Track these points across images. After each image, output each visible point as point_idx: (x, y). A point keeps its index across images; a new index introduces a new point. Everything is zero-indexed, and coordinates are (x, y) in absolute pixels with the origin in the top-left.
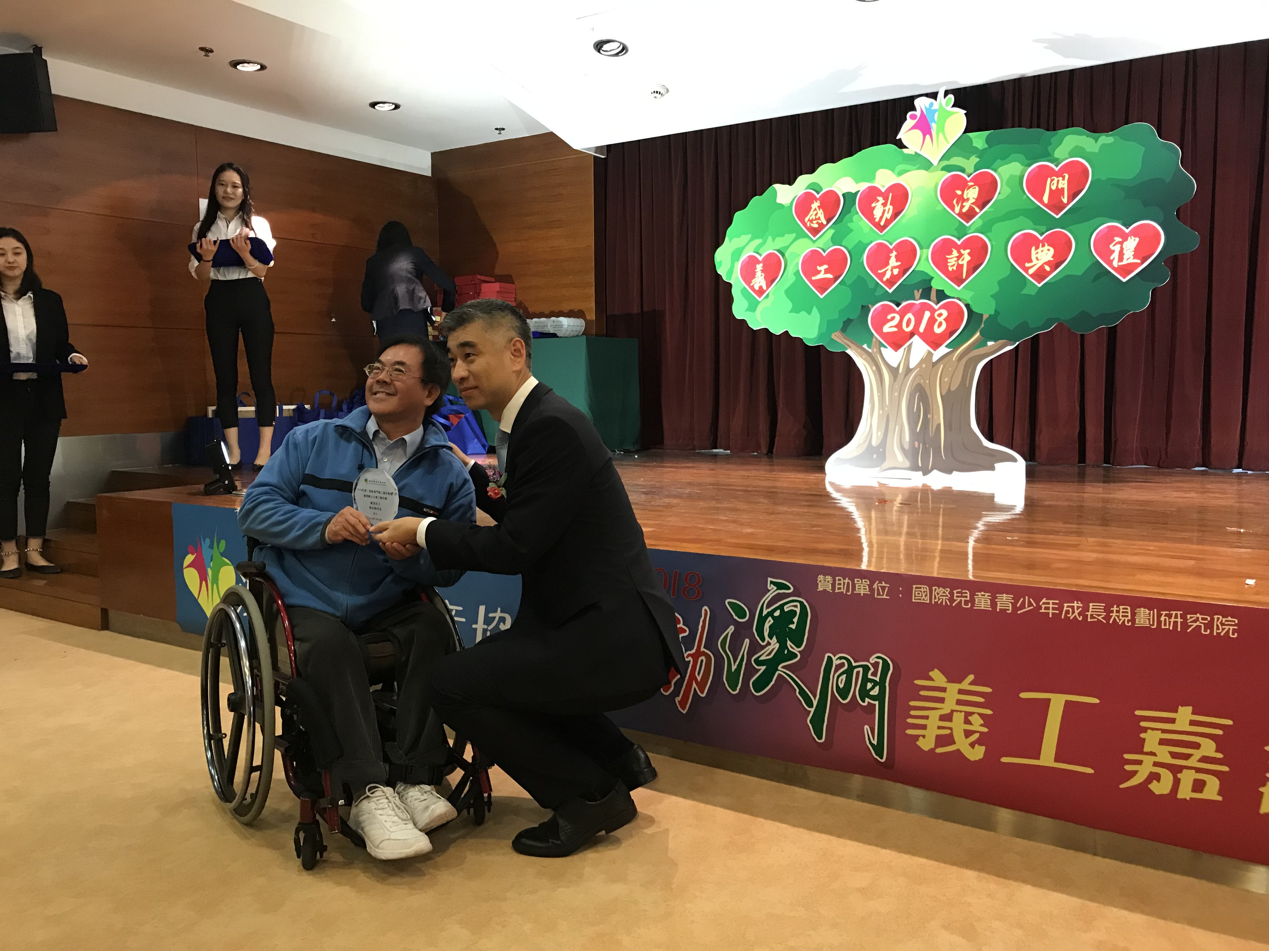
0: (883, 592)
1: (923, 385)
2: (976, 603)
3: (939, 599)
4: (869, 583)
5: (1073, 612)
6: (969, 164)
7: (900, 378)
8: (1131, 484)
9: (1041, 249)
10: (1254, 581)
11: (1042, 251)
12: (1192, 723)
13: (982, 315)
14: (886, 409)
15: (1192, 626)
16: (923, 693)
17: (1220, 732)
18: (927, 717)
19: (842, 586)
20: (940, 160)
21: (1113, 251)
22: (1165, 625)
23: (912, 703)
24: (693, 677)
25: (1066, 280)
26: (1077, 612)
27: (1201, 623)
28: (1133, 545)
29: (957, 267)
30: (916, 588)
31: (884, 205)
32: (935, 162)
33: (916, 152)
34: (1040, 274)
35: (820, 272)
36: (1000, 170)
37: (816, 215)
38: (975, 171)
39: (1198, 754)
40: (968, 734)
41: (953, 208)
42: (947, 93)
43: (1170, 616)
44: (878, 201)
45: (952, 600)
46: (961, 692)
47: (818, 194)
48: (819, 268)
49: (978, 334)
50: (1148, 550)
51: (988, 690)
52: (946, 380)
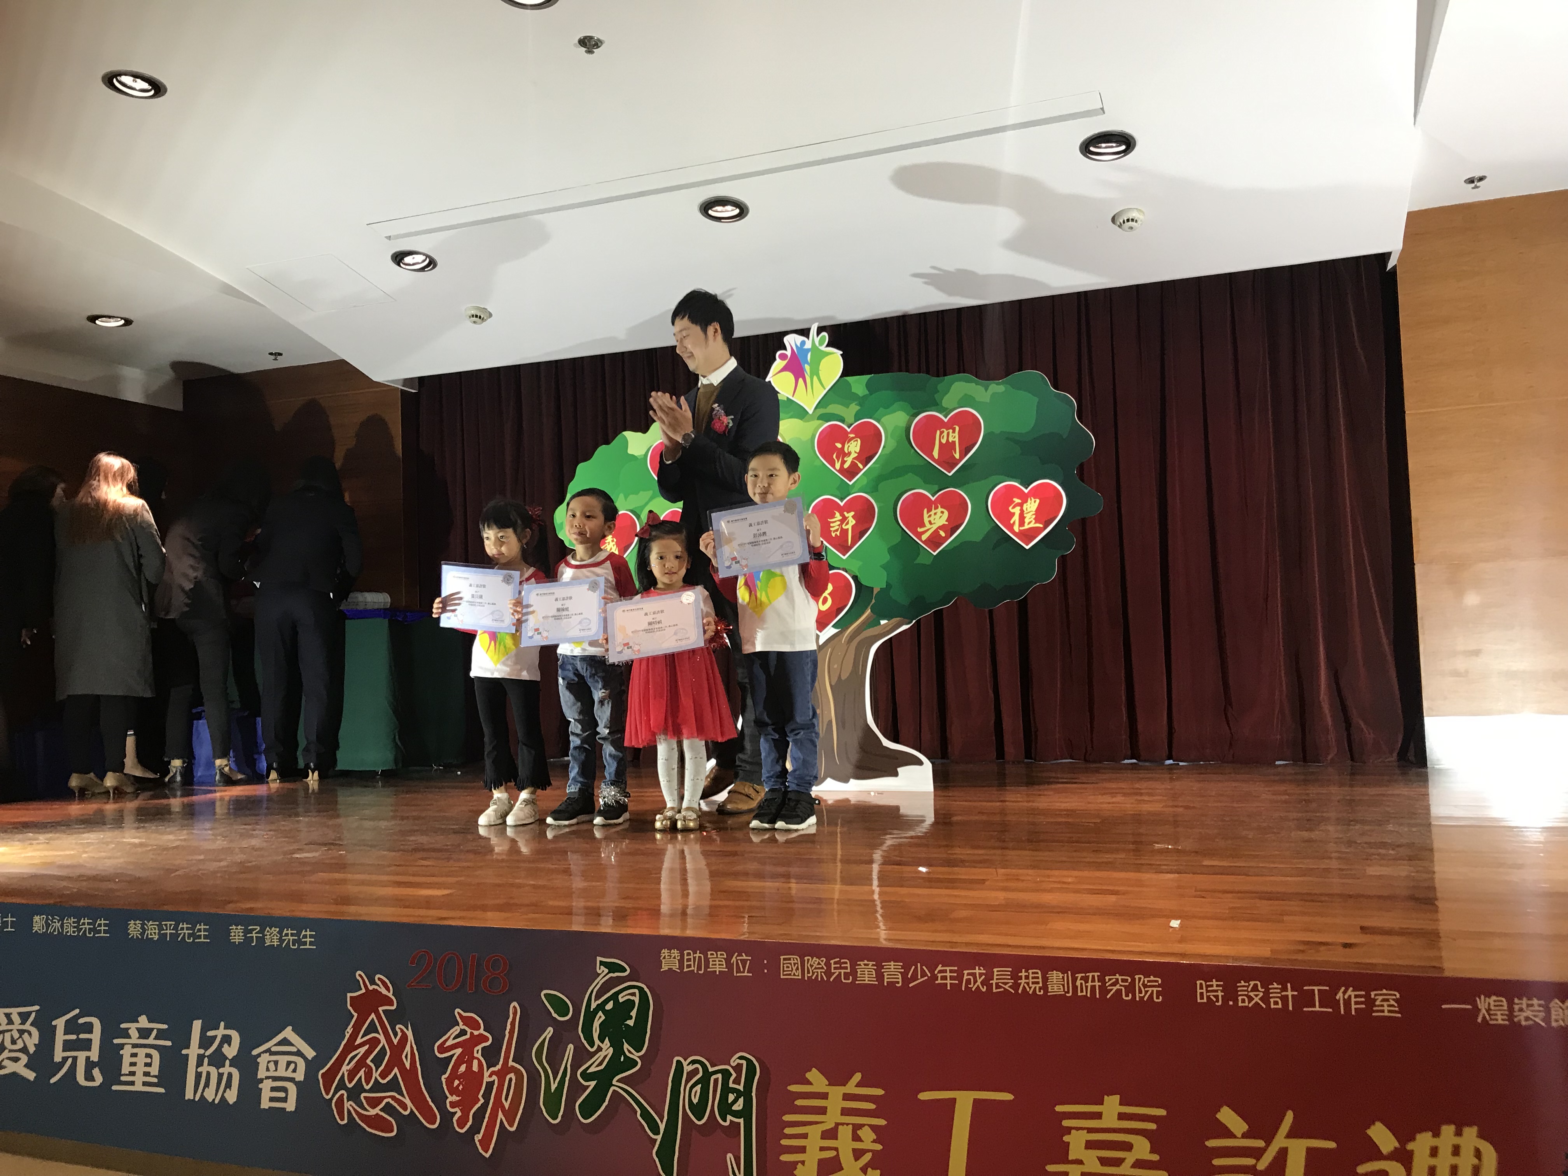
0: (744, 968)
2: (859, 975)
3: (813, 973)
4: (725, 956)
5: (975, 982)
6: (850, 412)
8: (1053, 786)
9: (933, 511)
10: (1179, 922)
12: (1122, 1116)
13: (871, 589)
15: (1112, 990)
16: (799, 1102)
17: (1153, 1126)
18: (805, 1136)
19: (692, 963)
20: (816, 408)
21: (1014, 514)
22: (1082, 991)
23: (787, 1118)
24: (498, 1104)
25: (965, 547)
26: (979, 981)
27: (1121, 986)
28: (1049, 876)
29: (841, 532)
30: (784, 959)
32: (810, 410)
33: (788, 398)
34: (934, 540)
36: (883, 420)
38: (856, 421)
39: (1130, 1157)
40: (858, 1154)
41: (833, 466)
42: (820, 330)
43: (1086, 979)
45: (829, 973)
46: (847, 1097)
49: (869, 611)
50: (1064, 883)
51: (880, 1092)
52: (836, 666)
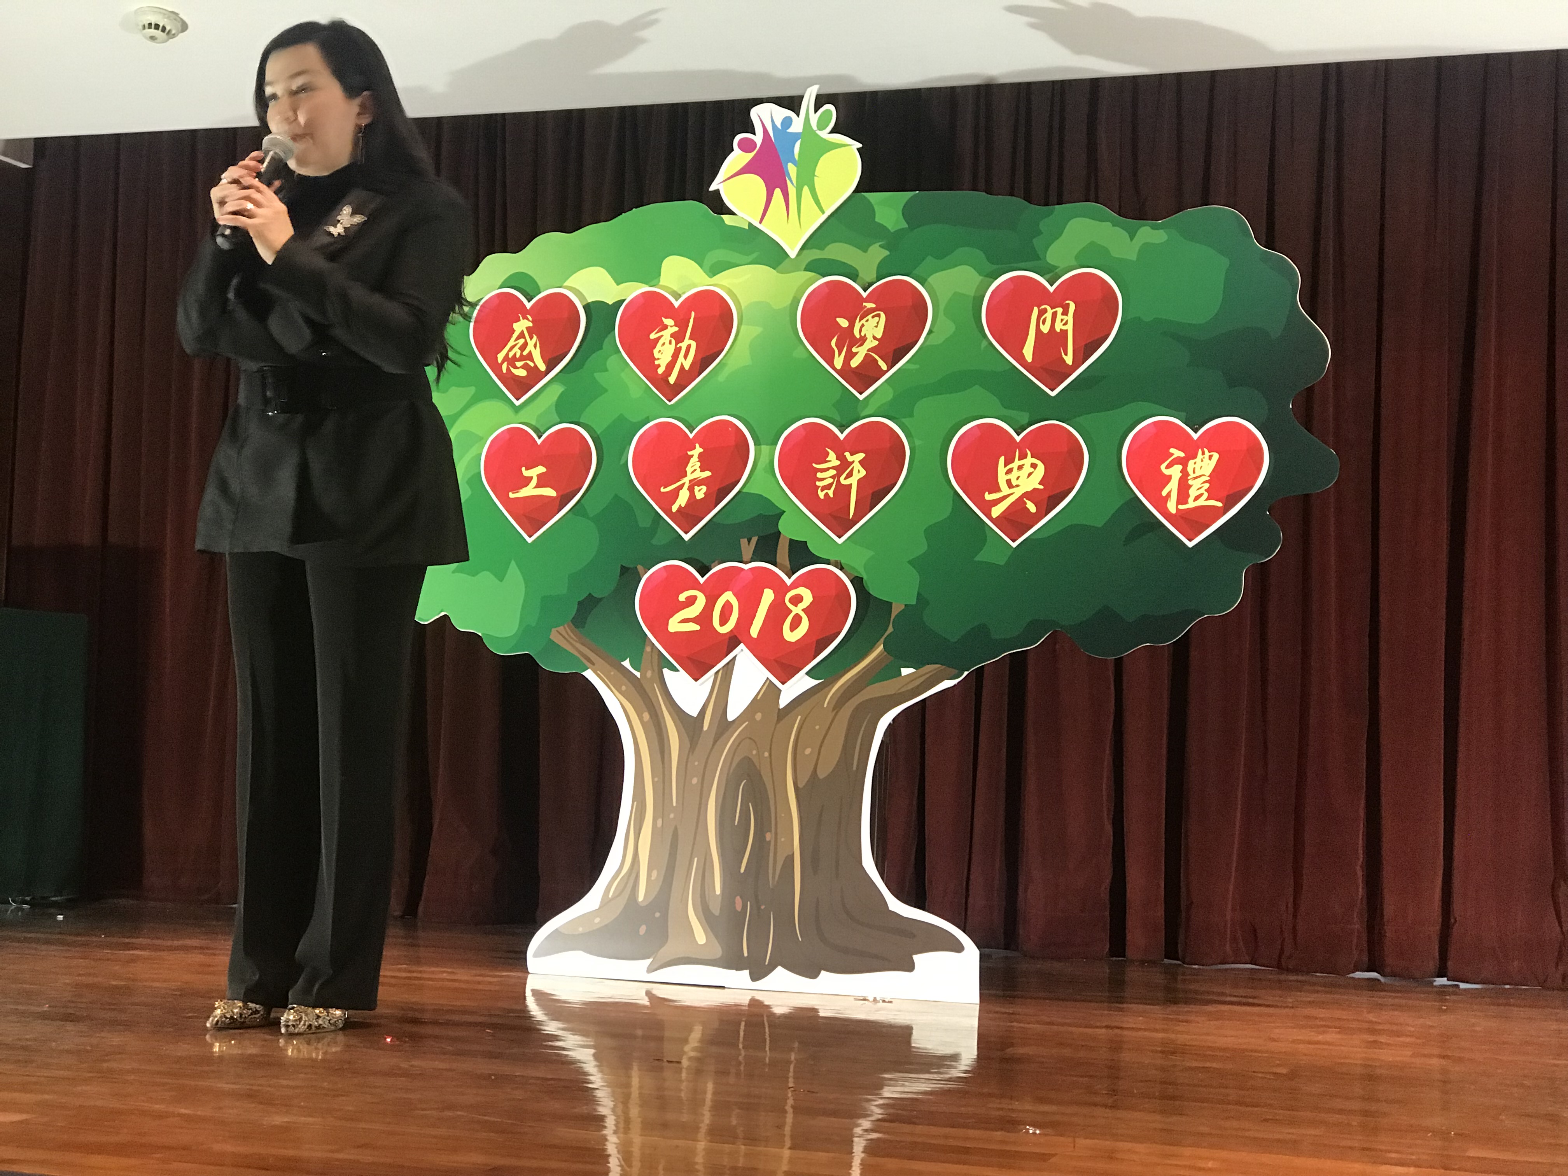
1: (755, 761)
6: (867, 261)
7: (705, 742)
9: (1017, 463)
13: (890, 603)
14: (672, 816)
20: (803, 248)
21: (1169, 478)
25: (1069, 535)
31: (678, 337)
33: (750, 224)
35: (528, 480)
36: (931, 280)
38: (878, 279)
44: (665, 327)
47: (529, 300)
48: (526, 473)
52: (808, 751)
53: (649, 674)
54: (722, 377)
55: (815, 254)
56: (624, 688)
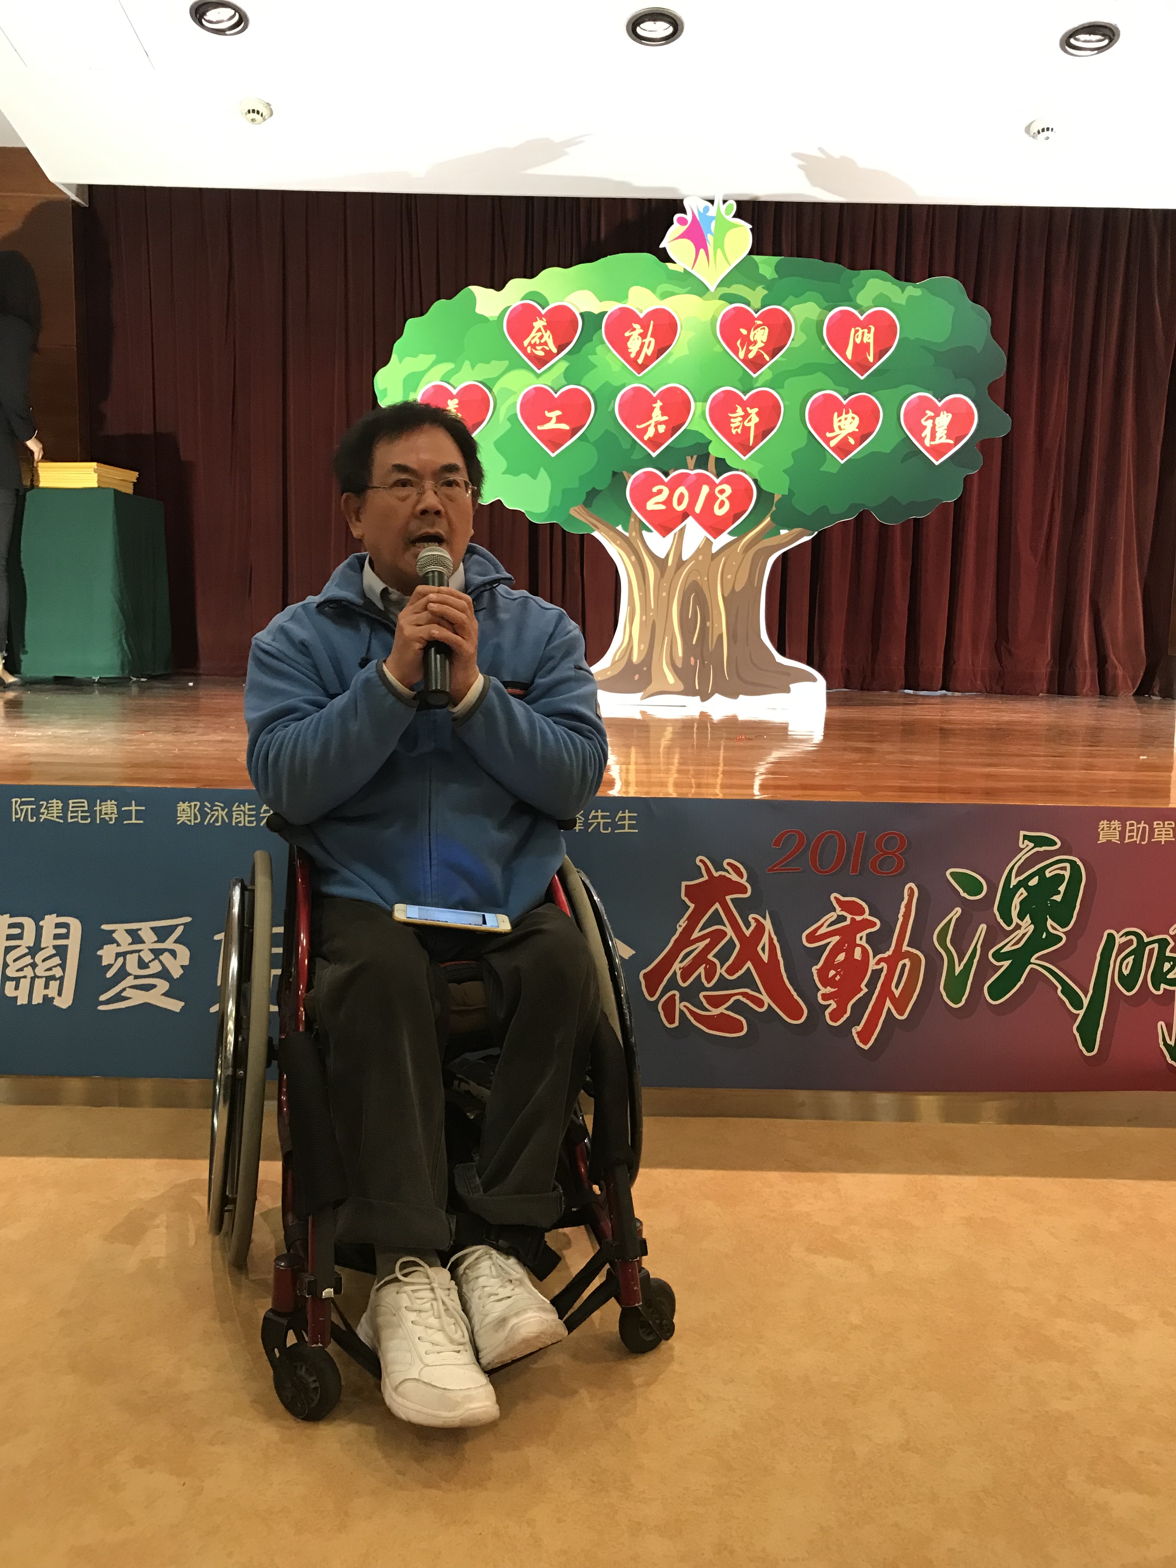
1: (700, 583)
6: (756, 296)
7: (669, 574)
9: (844, 416)
11: (846, 419)
13: (772, 495)
14: (651, 614)
19: (1135, 834)
20: (718, 286)
21: (925, 428)
25: (872, 457)
29: (742, 430)
31: (643, 336)
32: (712, 287)
33: (685, 270)
34: (843, 448)
35: (549, 419)
36: (793, 309)
37: (541, 337)
38: (763, 307)
41: (736, 353)
42: (727, 201)
44: (634, 329)
47: (543, 309)
48: (548, 414)
49: (768, 519)
52: (729, 577)
53: (634, 534)
54: (671, 361)
55: (725, 290)
56: (618, 542)
